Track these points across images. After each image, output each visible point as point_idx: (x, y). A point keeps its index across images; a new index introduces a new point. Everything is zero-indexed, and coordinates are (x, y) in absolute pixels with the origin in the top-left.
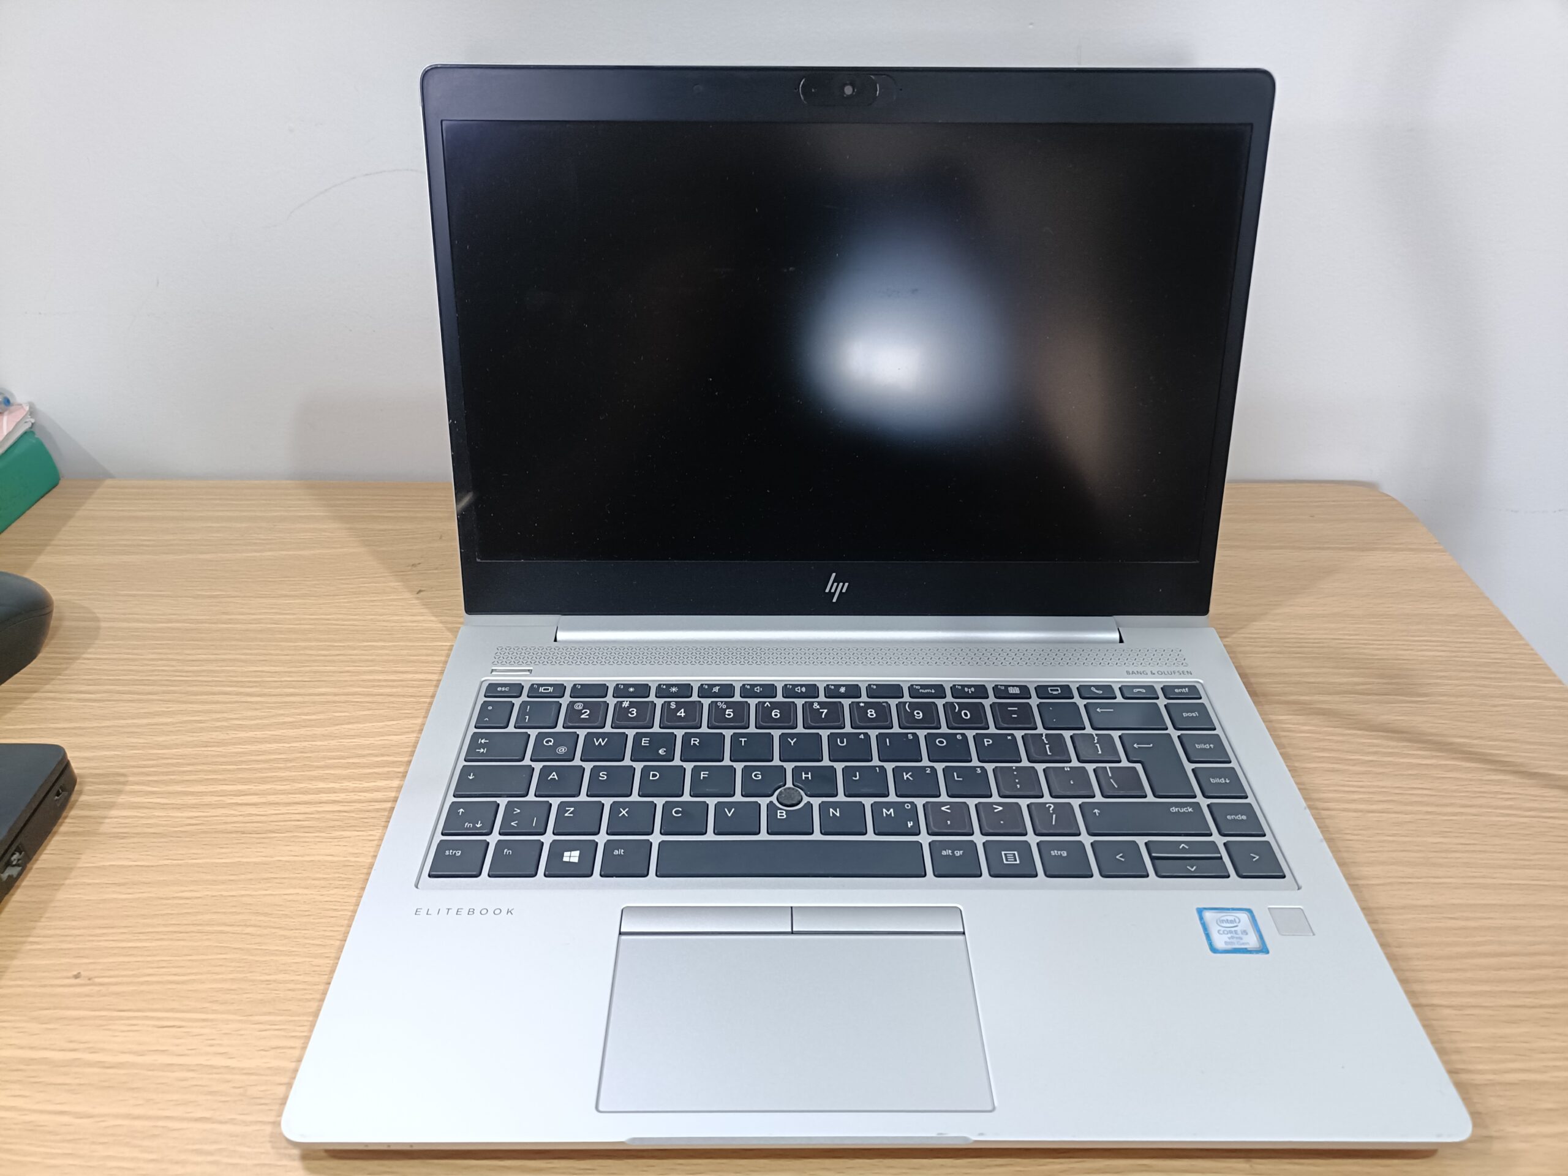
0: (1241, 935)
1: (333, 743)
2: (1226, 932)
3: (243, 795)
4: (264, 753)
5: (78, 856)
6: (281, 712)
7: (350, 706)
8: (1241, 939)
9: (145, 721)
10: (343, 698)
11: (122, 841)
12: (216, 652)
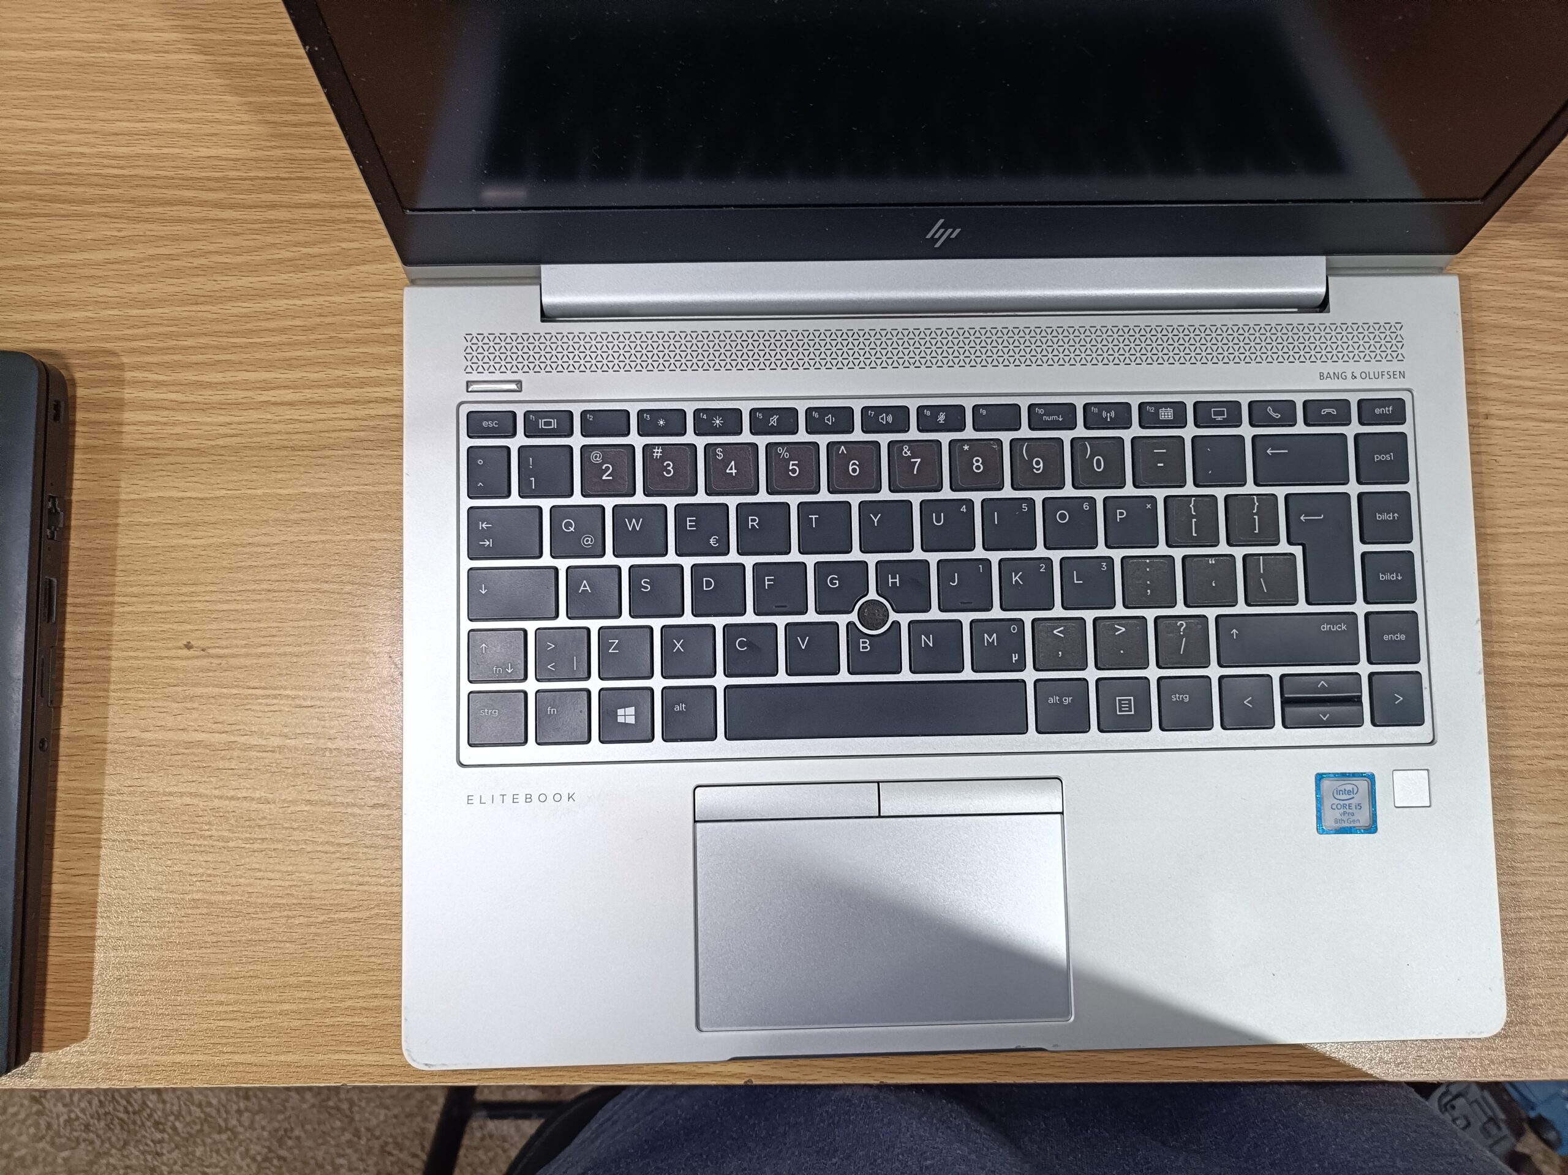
0: (1354, 810)
1: (355, 297)
2: (1339, 807)
3: (272, 389)
4: (274, 315)
5: (115, 483)
6: (270, 239)
7: (358, 230)
8: (1353, 814)
9: (99, 256)
10: (343, 214)
11: (155, 461)
12: (142, 115)
